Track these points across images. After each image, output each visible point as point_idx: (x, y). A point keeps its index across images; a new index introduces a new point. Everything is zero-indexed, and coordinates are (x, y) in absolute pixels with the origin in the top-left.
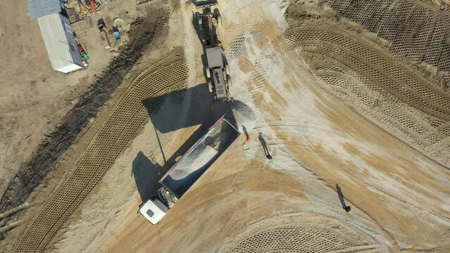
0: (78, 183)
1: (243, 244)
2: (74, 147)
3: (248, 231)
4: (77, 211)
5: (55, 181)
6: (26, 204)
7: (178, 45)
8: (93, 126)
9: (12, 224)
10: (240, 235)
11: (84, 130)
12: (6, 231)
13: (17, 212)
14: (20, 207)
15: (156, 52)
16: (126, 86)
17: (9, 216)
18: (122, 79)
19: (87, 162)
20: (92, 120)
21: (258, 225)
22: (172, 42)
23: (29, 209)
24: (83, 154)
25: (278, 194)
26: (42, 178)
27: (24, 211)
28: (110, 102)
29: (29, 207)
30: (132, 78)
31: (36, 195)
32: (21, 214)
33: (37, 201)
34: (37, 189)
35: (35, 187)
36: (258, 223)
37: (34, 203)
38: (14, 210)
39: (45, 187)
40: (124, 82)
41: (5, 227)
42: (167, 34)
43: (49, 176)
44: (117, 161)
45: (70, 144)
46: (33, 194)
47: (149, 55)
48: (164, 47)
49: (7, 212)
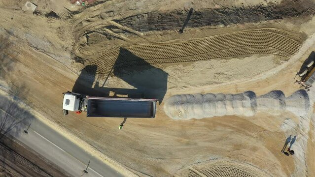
0: (180, 51)
1: (233, 170)
2: (198, 29)
3: (243, 165)
4: (164, 64)
5: (170, 37)
6: (142, 34)
7: (307, 33)
8: (219, 30)
9: (122, 36)
10: (236, 163)
11: (212, 27)
12: (115, 37)
13: (132, 33)
14: (137, 32)
15: (291, 25)
16: (258, 27)
17: (125, 31)
18: (259, 20)
19: (196, 44)
20: (222, 26)
21: (251, 167)
22: (305, 28)
23: (140, 38)
24: (199, 39)
25: (278, 162)
26: (164, 29)
27: (137, 36)
28: (241, 26)
29: (141, 37)
30: (265, 25)
31: (152, 35)
32: (134, 36)
33: (149, 38)
34: (156, 32)
35: (155, 30)
36: (252, 167)
37: (146, 37)
38: (131, 30)
39: (161, 35)
40: (259, 23)
41: (116, 34)
42: (307, 21)
43: (169, 31)
44: (212, 60)
45: (197, 26)
46: (151, 32)
47: (286, 23)
48: (299, 27)
49: (125, 28)
